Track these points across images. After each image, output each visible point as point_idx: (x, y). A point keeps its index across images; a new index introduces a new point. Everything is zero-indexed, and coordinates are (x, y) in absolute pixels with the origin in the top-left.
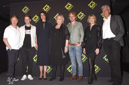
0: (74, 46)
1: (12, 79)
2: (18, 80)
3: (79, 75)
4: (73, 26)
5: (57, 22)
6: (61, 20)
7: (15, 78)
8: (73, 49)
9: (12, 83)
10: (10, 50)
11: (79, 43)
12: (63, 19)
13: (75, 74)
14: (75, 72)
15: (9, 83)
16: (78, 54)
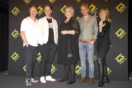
0: (86, 43)
1: (30, 80)
2: (37, 81)
3: (90, 77)
4: (86, 20)
5: (66, 15)
6: (70, 13)
7: (34, 78)
8: (85, 47)
9: (31, 85)
10: (27, 46)
11: (93, 40)
12: (73, 11)
13: (85, 76)
14: (85, 73)
15: (27, 85)
16: (91, 53)
